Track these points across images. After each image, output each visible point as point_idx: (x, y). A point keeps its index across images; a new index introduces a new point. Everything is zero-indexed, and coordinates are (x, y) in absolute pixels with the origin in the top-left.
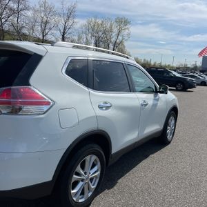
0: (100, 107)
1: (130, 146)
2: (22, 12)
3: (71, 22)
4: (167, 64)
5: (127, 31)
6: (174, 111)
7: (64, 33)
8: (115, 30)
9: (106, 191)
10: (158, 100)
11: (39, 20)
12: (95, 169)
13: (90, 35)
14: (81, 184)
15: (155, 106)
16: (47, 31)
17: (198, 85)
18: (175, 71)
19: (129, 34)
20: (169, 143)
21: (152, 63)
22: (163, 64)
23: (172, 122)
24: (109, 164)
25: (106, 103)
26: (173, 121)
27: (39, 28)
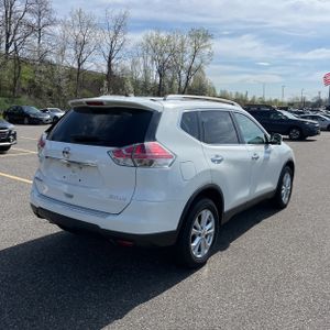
0: (213, 161)
1: (241, 206)
2: (45, 29)
3: (120, 40)
4: (273, 99)
5: (208, 50)
6: (289, 167)
7: (110, 59)
8: (189, 49)
9: (219, 252)
10: (269, 152)
11: (72, 39)
12: (210, 225)
13: (150, 58)
14: (198, 239)
15: (266, 159)
16: (84, 56)
17: (323, 130)
18: (286, 109)
19: (210, 55)
20: (285, 206)
21: (250, 98)
22: (267, 99)
23: (287, 180)
24: (223, 223)
25: (217, 156)
26: (289, 180)
27: (73, 52)
